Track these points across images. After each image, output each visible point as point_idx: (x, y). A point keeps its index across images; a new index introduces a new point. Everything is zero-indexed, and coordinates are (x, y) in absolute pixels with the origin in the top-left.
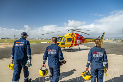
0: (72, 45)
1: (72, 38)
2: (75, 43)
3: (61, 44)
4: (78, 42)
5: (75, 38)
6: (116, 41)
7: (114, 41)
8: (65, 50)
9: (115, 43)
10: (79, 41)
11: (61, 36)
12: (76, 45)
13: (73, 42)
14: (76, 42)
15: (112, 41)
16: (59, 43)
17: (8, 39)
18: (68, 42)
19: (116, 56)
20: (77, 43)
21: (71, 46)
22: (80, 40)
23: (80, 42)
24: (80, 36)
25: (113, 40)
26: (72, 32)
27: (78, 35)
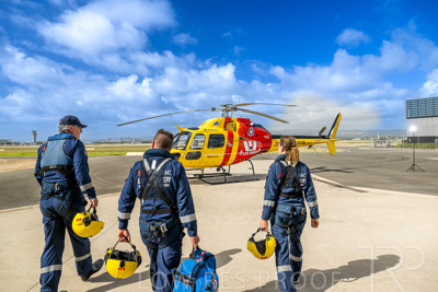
0: (226, 158)
1: (226, 134)
2: (239, 151)
3: (187, 158)
4: (247, 149)
5: (236, 136)
6: (384, 144)
7: (378, 145)
8: (201, 178)
9: (383, 149)
10: (251, 146)
11: (186, 130)
12: (239, 159)
13: (229, 150)
14: (241, 148)
15: (372, 145)
16: (178, 155)
17: (9, 144)
18: (211, 149)
19: (377, 194)
20: (244, 151)
21: (223, 164)
22: (255, 143)
23: (255, 148)
24: (254, 126)
25: (376, 142)
26: (226, 114)
27: (248, 125)
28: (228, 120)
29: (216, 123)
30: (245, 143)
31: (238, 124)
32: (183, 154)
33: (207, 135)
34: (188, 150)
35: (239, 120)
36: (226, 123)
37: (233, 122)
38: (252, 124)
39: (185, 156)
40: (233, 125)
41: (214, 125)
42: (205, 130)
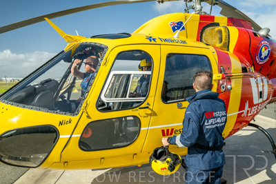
1: (211, 55)
2: (242, 107)
10: (261, 89)
14: (246, 99)
16: (50, 132)
20: (251, 105)
22: (265, 80)
24: (266, 39)
26: (198, 7)
27: (255, 35)
28: (206, 22)
29: (178, 26)
30: (252, 81)
34: (90, 113)
36: (202, 28)
37: (217, 25)
38: (262, 33)
39: (77, 136)
40: (220, 32)
41: (174, 30)
42: (150, 38)
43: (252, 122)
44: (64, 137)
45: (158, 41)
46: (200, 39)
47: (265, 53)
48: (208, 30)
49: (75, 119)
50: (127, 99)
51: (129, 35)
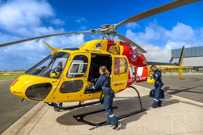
10: (134, 71)
11: (62, 50)
16: (48, 86)
24: (136, 50)
26: (108, 37)
27: (131, 49)
28: (111, 43)
29: (98, 45)
30: (130, 68)
31: (122, 47)
32: (56, 84)
33: (89, 57)
34: (64, 78)
35: (121, 43)
36: (109, 46)
37: (115, 45)
38: (134, 48)
39: (59, 87)
40: (116, 47)
41: (97, 47)
42: (87, 50)
43: (131, 85)
44: (54, 87)
45: (90, 52)
46: (108, 50)
47: (135, 57)
48: (111, 47)
49: (58, 80)
50: (78, 73)
51: (79, 49)
